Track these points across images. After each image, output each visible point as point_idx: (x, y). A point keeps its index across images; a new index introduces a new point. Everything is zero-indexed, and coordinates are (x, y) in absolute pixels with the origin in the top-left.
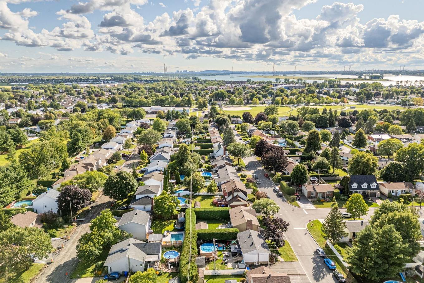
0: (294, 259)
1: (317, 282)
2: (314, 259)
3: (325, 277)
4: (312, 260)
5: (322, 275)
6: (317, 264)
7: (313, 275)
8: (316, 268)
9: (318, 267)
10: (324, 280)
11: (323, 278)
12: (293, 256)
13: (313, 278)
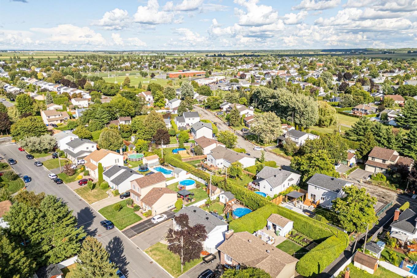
0: (151, 251)
1: (116, 237)
2: (126, 264)
3: (107, 244)
4: (127, 261)
5: (111, 246)
6: (120, 257)
7: (121, 242)
8: (120, 252)
9: (118, 254)
10: (109, 240)
11: (110, 243)
12: (154, 254)
13: (122, 239)
